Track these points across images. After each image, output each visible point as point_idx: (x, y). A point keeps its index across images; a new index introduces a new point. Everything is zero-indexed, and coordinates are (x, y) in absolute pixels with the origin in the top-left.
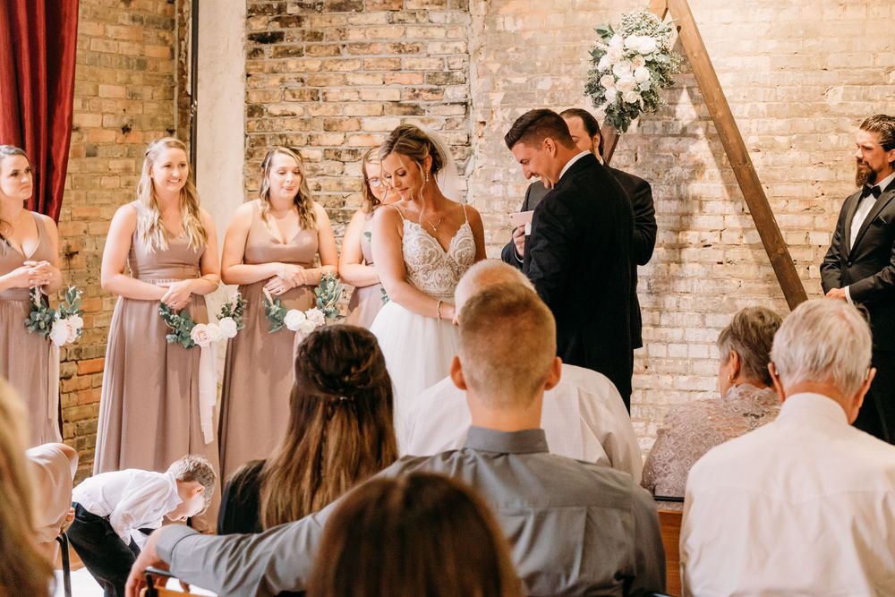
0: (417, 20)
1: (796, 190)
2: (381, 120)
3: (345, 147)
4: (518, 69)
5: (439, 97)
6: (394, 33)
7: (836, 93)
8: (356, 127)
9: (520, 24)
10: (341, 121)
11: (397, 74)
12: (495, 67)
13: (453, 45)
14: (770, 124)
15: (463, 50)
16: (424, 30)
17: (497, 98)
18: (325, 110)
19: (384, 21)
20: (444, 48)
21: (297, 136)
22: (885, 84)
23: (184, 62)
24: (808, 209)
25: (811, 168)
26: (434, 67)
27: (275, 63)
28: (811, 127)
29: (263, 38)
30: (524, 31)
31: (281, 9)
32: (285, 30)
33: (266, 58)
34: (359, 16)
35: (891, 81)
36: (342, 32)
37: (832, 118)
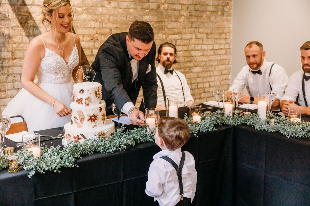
1: (87, 31)
14: (74, 2)
24: (92, 40)
25: (92, 22)
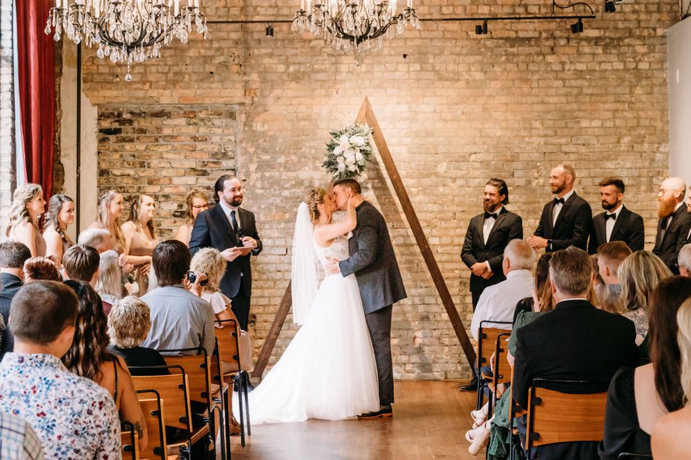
0: (205, 124)
2: (185, 178)
3: (161, 193)
4: (265, 151)
5: (219, 166)
6: (191, 130)
7: (442, 166)
8: (169, 182)
9: (266, 127)
10: (159, 179)
11: (193, 153)
12: (252, 150)
13: (228, 138)
15: (233, 141)
16: (210, 129)
17: (253, 167)
18: (149, 173)
19: (184, 123)
20: (222, 139)
21: (131, 187)
22: (468, 161)
23: (57, 143)
25: (429, 205)
26: (216, 150)
27: (116, 146)
28: (430, 183)
29: (108, 132)
30: (269, 130)
31: (120, 115)
32: (122, 127)
33: (111, 143)
34: (169, 120)
35: (471, 160)
36: (159, 129)
37: (441, 179)
